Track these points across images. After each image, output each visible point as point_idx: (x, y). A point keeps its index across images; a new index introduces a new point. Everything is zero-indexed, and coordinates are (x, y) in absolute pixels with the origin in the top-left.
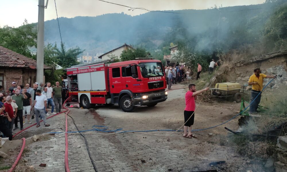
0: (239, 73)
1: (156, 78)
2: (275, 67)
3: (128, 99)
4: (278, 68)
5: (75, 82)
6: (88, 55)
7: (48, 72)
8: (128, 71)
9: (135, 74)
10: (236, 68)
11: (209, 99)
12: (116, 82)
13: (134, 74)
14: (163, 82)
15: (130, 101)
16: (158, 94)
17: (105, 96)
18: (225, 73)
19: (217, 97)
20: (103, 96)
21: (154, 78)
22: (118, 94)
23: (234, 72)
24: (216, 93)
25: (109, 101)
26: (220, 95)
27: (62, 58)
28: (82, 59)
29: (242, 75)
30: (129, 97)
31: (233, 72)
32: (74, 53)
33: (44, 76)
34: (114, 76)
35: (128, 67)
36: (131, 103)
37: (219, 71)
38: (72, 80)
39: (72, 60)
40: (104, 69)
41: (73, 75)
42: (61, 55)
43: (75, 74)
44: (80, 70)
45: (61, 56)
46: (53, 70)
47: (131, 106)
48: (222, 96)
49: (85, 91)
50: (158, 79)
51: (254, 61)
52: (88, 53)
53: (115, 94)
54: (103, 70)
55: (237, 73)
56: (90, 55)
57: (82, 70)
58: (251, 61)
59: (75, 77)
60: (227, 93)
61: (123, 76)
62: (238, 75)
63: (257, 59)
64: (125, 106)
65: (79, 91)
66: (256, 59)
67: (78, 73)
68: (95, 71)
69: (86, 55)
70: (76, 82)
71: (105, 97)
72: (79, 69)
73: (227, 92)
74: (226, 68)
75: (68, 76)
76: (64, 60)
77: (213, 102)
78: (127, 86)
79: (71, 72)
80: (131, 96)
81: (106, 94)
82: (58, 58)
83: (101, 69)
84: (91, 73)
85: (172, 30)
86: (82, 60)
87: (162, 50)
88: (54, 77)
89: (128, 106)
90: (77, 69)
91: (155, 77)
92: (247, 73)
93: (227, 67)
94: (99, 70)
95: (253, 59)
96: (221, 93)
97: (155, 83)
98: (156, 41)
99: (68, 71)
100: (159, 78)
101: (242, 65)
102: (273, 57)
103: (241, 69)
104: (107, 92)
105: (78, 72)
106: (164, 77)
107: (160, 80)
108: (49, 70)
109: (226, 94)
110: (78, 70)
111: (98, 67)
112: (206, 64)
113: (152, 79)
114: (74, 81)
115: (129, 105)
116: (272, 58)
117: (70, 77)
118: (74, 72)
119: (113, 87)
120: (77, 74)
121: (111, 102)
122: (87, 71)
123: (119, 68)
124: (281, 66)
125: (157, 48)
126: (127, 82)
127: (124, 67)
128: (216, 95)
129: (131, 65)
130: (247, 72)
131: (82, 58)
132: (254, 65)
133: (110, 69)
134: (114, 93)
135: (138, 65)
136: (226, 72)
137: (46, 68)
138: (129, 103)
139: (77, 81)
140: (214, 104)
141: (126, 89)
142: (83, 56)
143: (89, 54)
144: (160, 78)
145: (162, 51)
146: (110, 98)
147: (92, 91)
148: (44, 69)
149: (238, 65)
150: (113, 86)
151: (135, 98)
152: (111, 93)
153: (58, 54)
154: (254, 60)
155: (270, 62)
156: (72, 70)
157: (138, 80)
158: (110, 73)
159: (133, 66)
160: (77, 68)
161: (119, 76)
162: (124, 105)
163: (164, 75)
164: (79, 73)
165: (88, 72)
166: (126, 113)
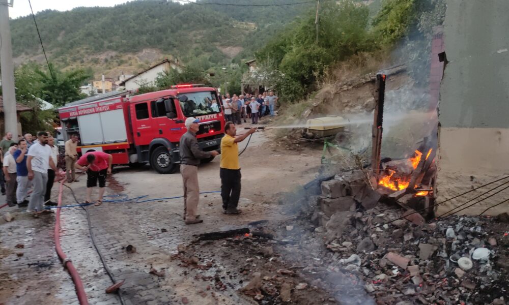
0: (346, 102)
1: (207, 117)
2: (398, 89)
3: (164, 154)
4: (402, 90)
5: (75, 131)
6: (103, 79)
7: (26, 116)
8: (160, 108)
9: (171, 113)
10: (342, 93)
11: (298, 145)
12: (143, 127)
13: (169, 112)
14: (220, 122)
15: (167, 155)
16: (211, 143)
17: (126, 150)
18: (324, 102)
19: (309, 141)
20: (123, 150)
21: (204, 116)
22: (148, 145)
23: (340, 101)
24: (307, 135)
25: (134, 158)
26: (312, 137)
27: (52, 88)
28: (92, 88)
29: (350, 104)
30: (165, 150)
31: (337, 100)
32: (74, 79)
33: (20, 124)
34: (139, 117)
35: (160, 100)
36: (170, 159)
37: (316, 99)
38: (68, 127)
39: (71, 92)
40: (121, 106)
41: (71, 118)
42: (50, 83)
43: (74, 116)
44: (82, 110)
45: (50, 85)
46: (35, 112)
47: (170, 163)
48: (316, 138)
49: (93, 144)
50: (211, 118)
51: (368, 81)
52: (103, 77)
53: (143, 147)
54: (121, 108)
55: (343, 101)
56: (107, 79)
57: (86, 109)
58: (364, 81)
59: (73, 123)
60: (324, 134)
61: (153, 117)
62: (345, 105)
63: (372, 78)
64: (160, 165)
65: (83, 145)
66: (370, 77)
67: (79, 115)
68: (107, 111)
69: (100, 79)
70: (77, 131)
71: (127, 153)
72: (79, 108)
73: (322, 133)
74: (327, 94)
75: (62, 121)
76: (56, 92)
77: (302, 150)
78: (161, 132)
79: (67, 114)
80: (169, 148)
81: (129, 147)
82: (45, 89)
83: (118, 107)
84: (101, 113)
85: (256, 28)
86: (93, 90)
87: (240, 64)
88: (38, 123)
89: (165, 165)
90: (75, 109)
91: (205, 114)
92: (357, 100)
93: (328, 92)
94: (113, 108)
95: (366, 77)
96: (314, 134)
97: (206, 125)
98: (228, 49)
99: (60, 112)
100: (212, 116)
101: (350, 87)
102: (395, 72)
103: (349, 95)
104: (131, 143)
105: (78, 113)
106: (220, 115)
107: (214, 119)
108: (29, 112)
109: (322, 135)
110: (78, 110)
111: (111, 103)
112: (299, 89)
113: (201, 118)
114: (73, 130)
115: (167, 163)
116: (393, 74)
117: (65, 122)
118: (71, 114)
119: (139, 135)
120: (76, 116)
121: (138, 160)
122: (94, 111)
123: (146, 104)
124: (407, 87)
125: (231, 60)
126: (161, 125)
127: (154, 101)
128: (307, 138)
129: (165, 98)
130: (359, 98)
131: (93, 85)
132: (368, 86)
133: (131, 105)
134: (142, 144)
135: (175, 96)
136: (326, 101)
137: (21, 109)
138: (166, 160)
139: (78, 129)
140: (304, 153)
141: (160, 138)
142: (95, 83)
143: (105, 78)
144: (215, 116)
145: (240, 66)
146: (135, 153)
147: (105, 143)
148: (18, 112)
149: (345, 88)
150: (138, 133)
151: (174, 151)
152: (137, 145)
153: (44, 82)
154: (367, 79)
155: (392, 80)
156: (67, 111)
157: (177, 122)
158: (132, 112)
159: (167, 99)
160: (77, 107)
161: (147, 116)
162: (159, 162)
163: (220, 111)
164: (81, 115)
165: (96, 112)
166: (163, 175)
